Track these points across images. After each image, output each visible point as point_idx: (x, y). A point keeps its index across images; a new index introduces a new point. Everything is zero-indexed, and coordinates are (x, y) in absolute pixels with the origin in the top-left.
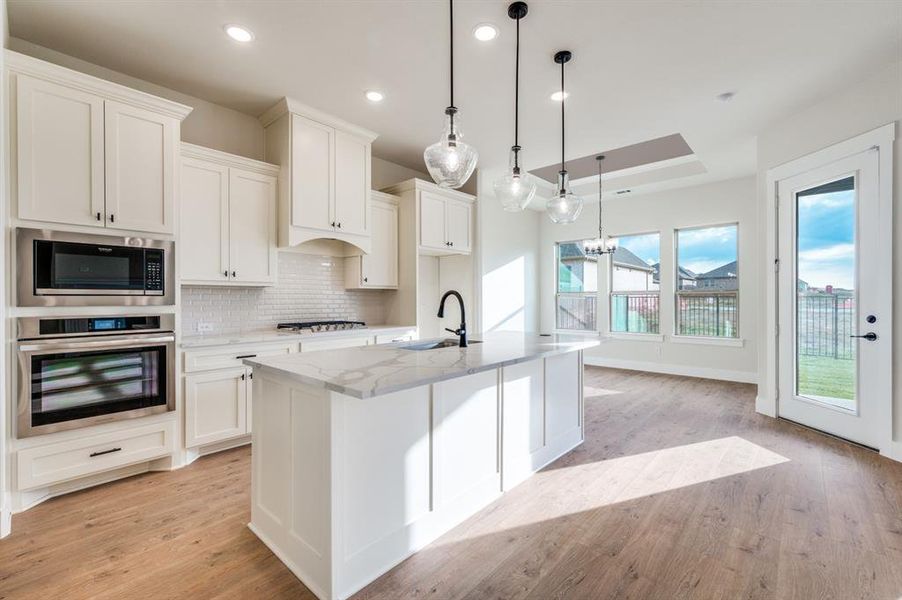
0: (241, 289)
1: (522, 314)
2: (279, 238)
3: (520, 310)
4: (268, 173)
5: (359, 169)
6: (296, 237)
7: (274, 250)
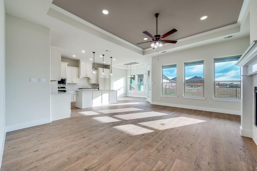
0: (74, 84)
1: (123, 88)
2: (79, 77)
3: (122, 87)
4: (77, 69)
5: (90, 66)
6: (81, 77)
7: (78, 79)
